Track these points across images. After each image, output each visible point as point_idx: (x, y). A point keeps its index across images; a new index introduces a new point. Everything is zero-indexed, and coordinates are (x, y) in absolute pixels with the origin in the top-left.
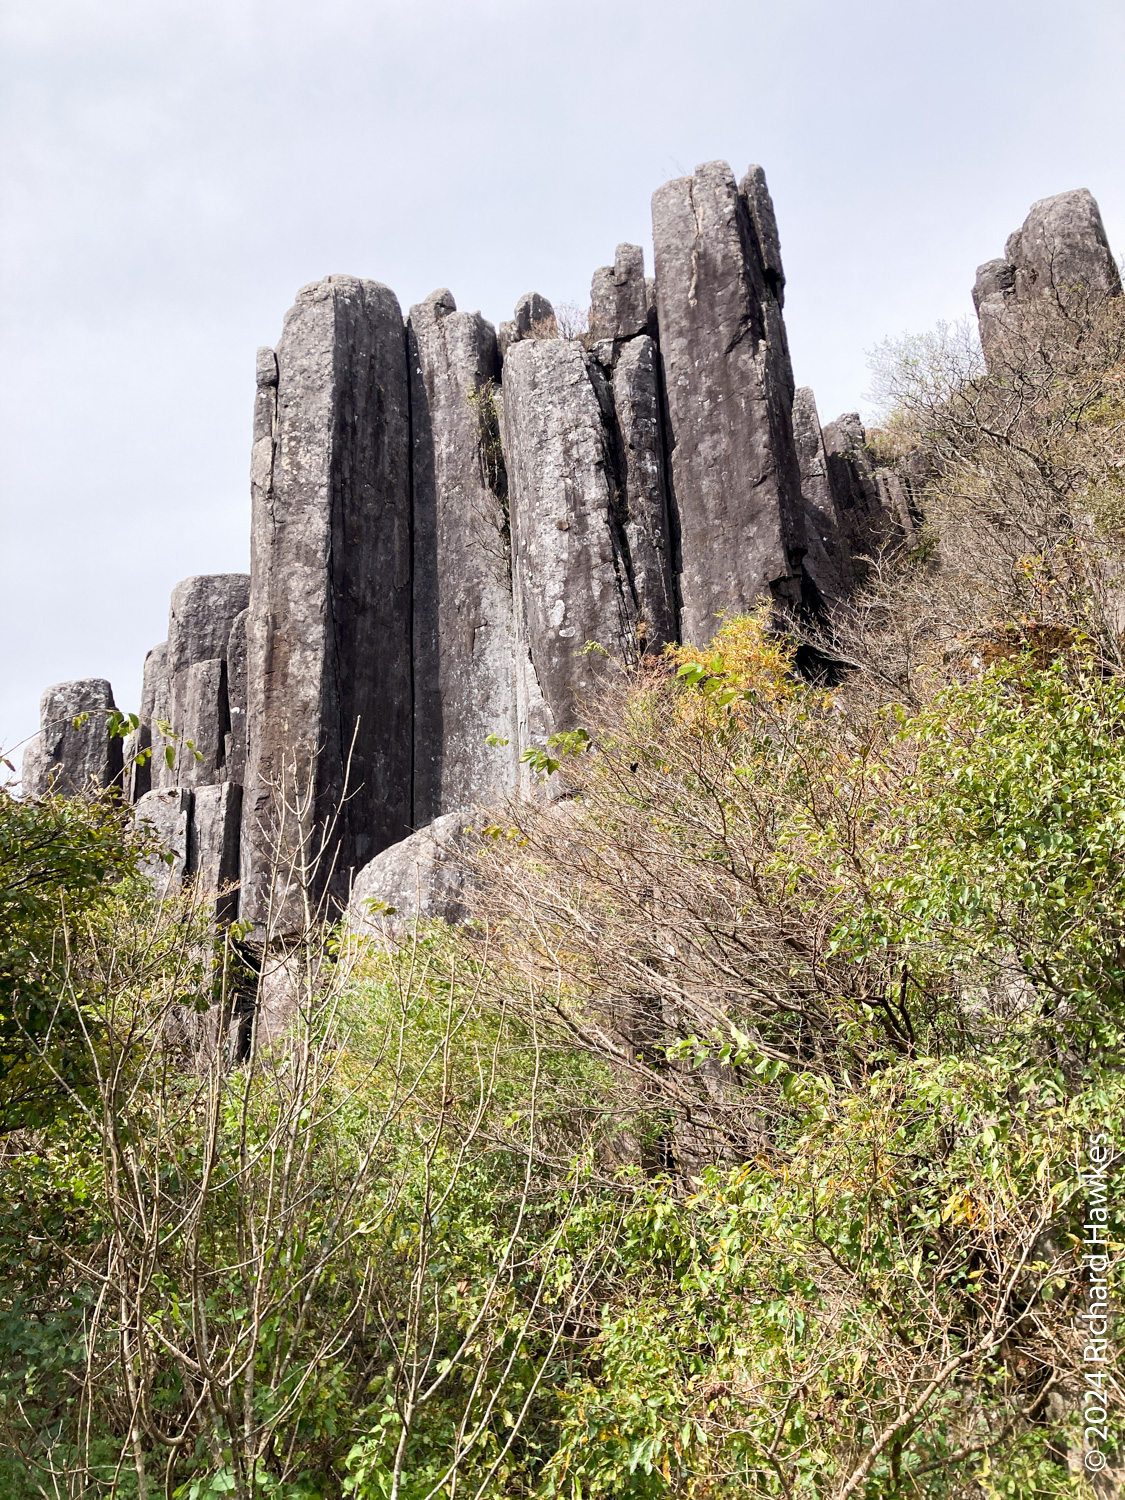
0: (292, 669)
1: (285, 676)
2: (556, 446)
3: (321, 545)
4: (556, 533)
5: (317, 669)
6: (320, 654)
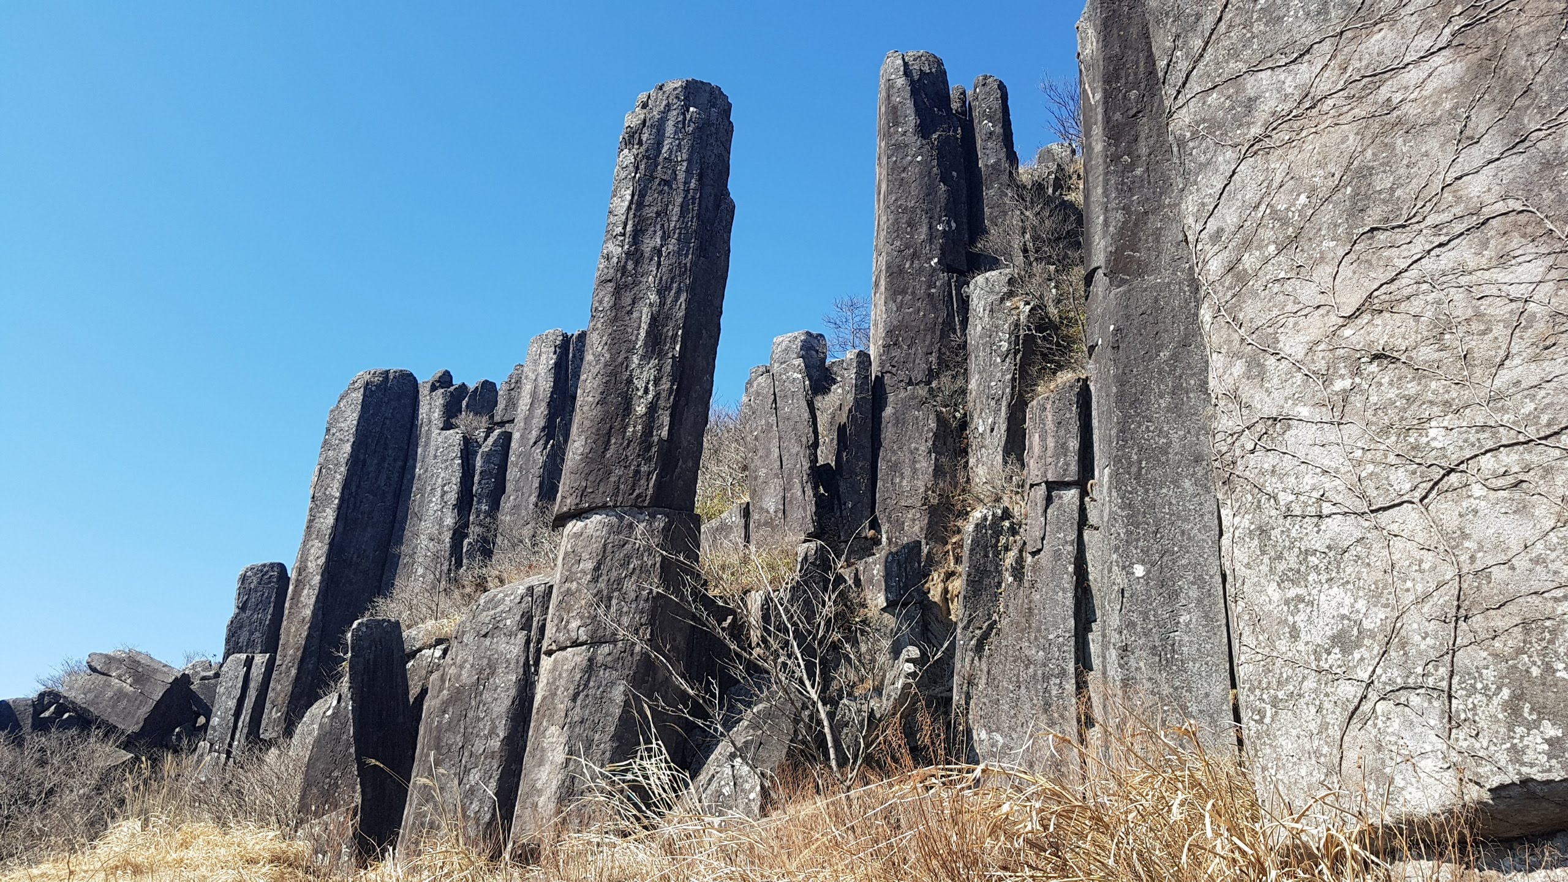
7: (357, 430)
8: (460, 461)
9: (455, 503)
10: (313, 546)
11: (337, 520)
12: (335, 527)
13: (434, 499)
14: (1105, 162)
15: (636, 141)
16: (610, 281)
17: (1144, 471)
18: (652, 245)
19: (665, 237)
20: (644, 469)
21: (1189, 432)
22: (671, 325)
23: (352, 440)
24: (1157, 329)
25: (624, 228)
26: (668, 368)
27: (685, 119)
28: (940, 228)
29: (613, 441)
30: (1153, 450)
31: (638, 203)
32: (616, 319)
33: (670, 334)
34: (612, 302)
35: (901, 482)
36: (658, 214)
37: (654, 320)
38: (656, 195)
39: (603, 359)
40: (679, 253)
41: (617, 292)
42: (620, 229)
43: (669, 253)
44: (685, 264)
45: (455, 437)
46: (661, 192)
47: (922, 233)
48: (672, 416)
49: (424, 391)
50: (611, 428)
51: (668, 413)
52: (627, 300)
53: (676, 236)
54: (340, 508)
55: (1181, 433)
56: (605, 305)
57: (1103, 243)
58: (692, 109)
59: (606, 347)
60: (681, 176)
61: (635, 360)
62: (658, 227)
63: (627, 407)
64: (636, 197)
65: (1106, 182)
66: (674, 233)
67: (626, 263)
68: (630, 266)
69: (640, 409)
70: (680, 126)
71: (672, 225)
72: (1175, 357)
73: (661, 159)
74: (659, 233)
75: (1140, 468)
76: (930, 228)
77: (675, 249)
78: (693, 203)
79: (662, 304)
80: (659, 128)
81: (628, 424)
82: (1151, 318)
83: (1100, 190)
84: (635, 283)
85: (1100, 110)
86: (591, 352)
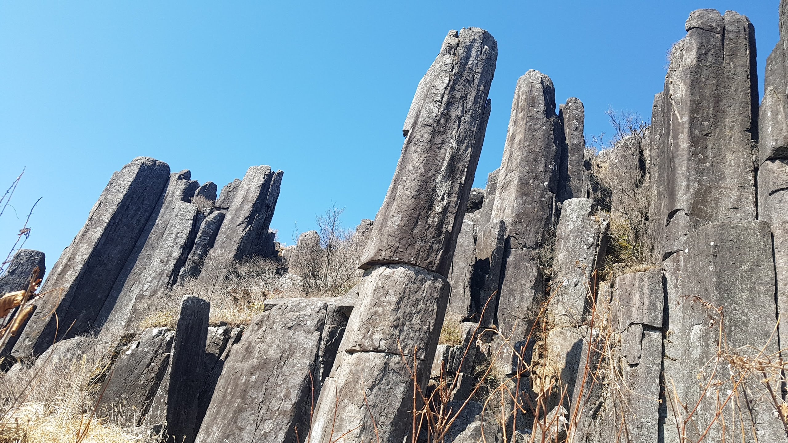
0: (66, 276)
1: (63, 277)
2: (174, 236)
3: (96, 241)
4: (159, 262)
5: (74, 278)
6: (77, 274)
7: (129, 188)
8: (192, 222)
9: (182, 245)
10: (82, 247)
11: (102, 235)
12: (100, 239)
13: (169, 239)
14: (689, 154)
15: (452, 53)
16: (430, 126)
17: (733, 333)
18: (456, 113)
19: (464, 112)
20: (435, 246)
21: (760, 317)
22: (461, 164)
23: (125, 192)
24: (739, 252)
25: (442, 97)
26: (456, 189)
27: (482, 50)
28: (551, 167)
29: (419, 223)
30: (738, 322)
31: (452, 87)
32: (429, 150)
33: (461, 169)
34: (429, 139)
35: (513, 301)
36: (462, 97)
37: (453, 157)
38: (462, 86)
39: (419, 171)
40: (471, 122)
41: (434, 133)
42: (439, 98)
43: (465, 121)
44: (473, 131)
45: (191, 208)
46: (465, 85)
47: (541, 167)
48: (455, 218)
49: (173, 179)
50: (419, 214)
51: (453, 216)
52: (438, 140)
53: (470, 113)
54: (106, 229)
55: (756, 316)
56: (425, 139)
57: (685, 197)
58: (486, 47)
59: (422, 164)
60: (476, 81)
61: (439, 178)
62: (461, 105)
63: (430, 205)
64: (451, 83)
65: (689, 165)
66: (469, 111)
67: (440, 118)
68: (443, 121)
69: (438, 208)
70: (479, 53)
71: (469, 106)
72: (751, 270)
73: (467, 67)
74: (461, 108)
75: (731, 331)
76: (546, 166)
77: (469, 120)
78: (481, 99)
79: (458, 150)
80: (469, 49)
81: (430, 216)
82: (736, 244)
83: (684, 168)
84: (445, 133)
85: (686, 127)
86: (411, 164)
